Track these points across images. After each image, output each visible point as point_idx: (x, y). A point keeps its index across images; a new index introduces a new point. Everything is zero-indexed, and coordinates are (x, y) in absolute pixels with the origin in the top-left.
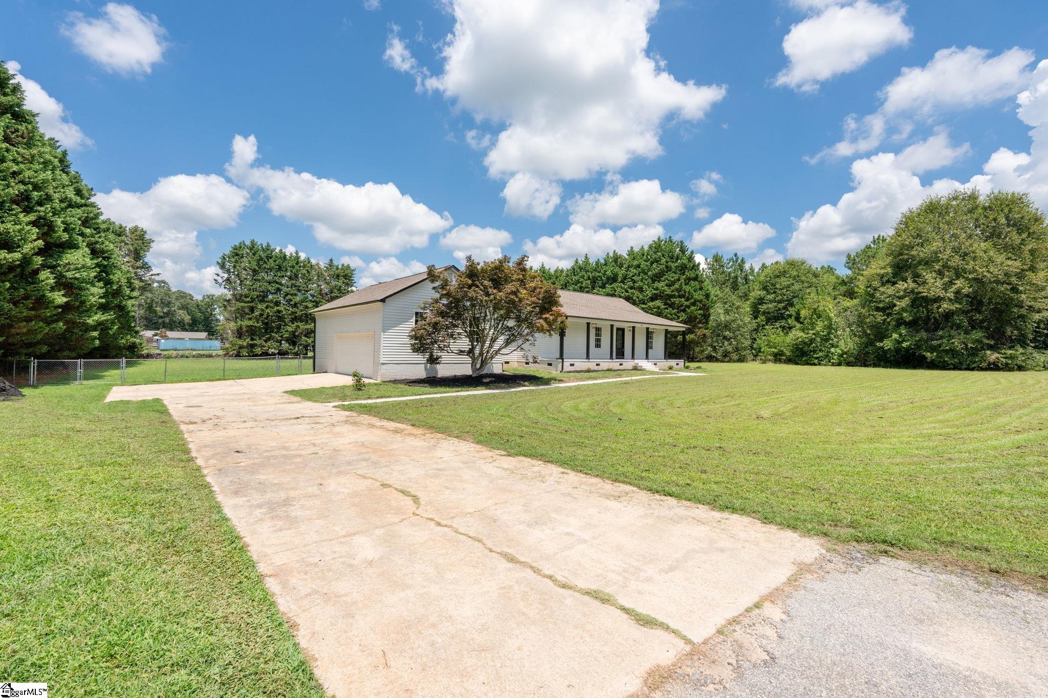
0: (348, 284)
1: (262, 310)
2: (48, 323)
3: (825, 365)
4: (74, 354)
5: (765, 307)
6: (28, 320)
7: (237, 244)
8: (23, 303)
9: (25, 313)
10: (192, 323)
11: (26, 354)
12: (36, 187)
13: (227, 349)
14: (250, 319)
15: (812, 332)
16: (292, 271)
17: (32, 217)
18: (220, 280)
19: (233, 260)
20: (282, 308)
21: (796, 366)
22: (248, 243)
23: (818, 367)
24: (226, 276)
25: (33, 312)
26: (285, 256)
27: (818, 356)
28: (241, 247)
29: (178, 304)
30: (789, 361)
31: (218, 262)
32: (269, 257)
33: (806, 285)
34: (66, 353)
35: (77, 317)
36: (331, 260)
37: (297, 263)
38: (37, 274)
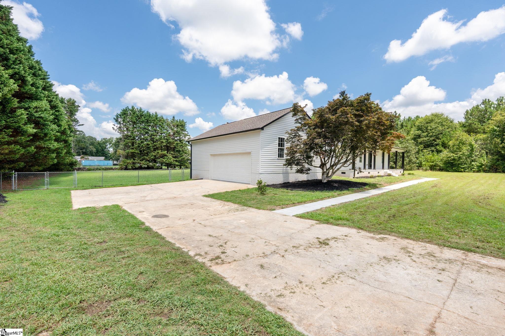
0: (183, 130)
1: (139, 144)
2: (24, 148)
3: (468, 172)
4: (41, 168)
5: (422, 139)
6: (9, 143)
7: (125, 108)
8: (5, 131)
9: (7, 139)
10: (97, 152)
11: (9, 169)
12: (12, 52)
13: (121, 165)
14: (133, 149)
15: (461, 153)
16: (154, 123)
17: (10, 71)
18: (115, 128)
19: (122, 117)
20: (150, 143)
21: (448, 173)
22: (130, 108)
23: (464, 173)
24: (119, 125)
25: (13, 138)
26: (150, 115)
27: (463, 167)
28: (126, 110)
29: (89, 142)
30: (441, 170)
31: (114, 118)
32: (142, 115)
33: (446, 127)
34: (36, 167)
35: (43, 144)
36: (174, 117)
37: (156, 119)
38: (15, 111)
